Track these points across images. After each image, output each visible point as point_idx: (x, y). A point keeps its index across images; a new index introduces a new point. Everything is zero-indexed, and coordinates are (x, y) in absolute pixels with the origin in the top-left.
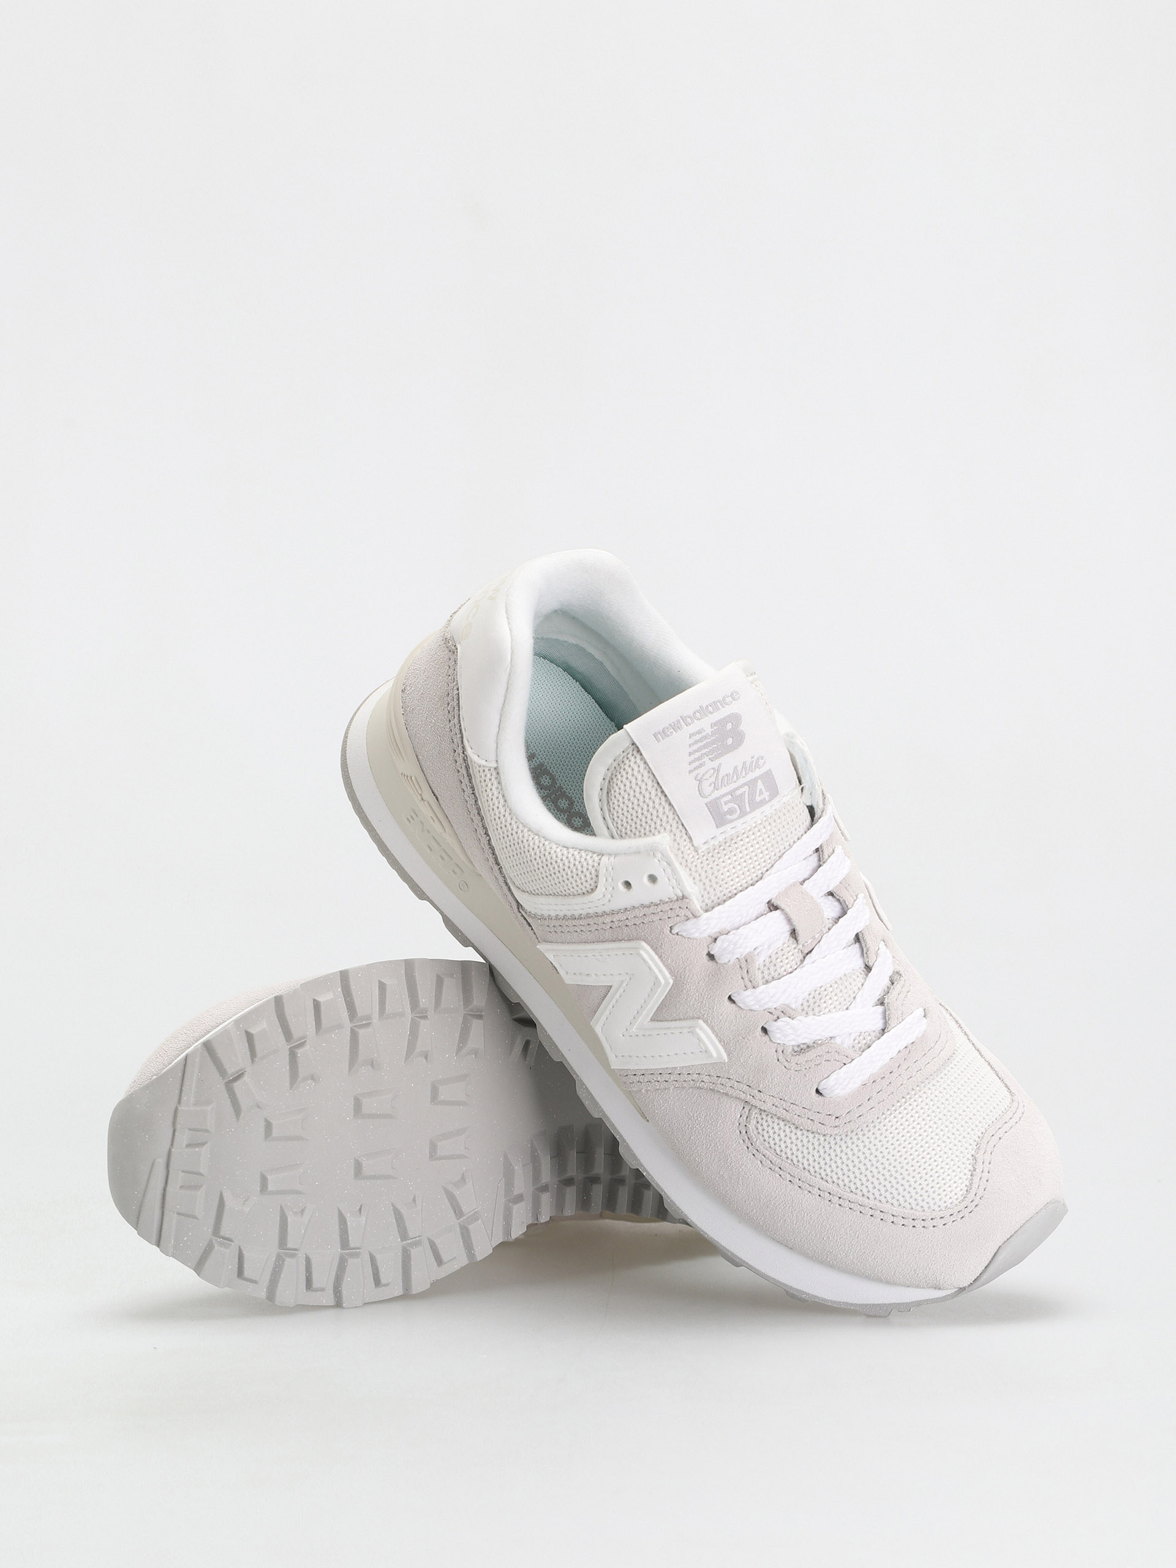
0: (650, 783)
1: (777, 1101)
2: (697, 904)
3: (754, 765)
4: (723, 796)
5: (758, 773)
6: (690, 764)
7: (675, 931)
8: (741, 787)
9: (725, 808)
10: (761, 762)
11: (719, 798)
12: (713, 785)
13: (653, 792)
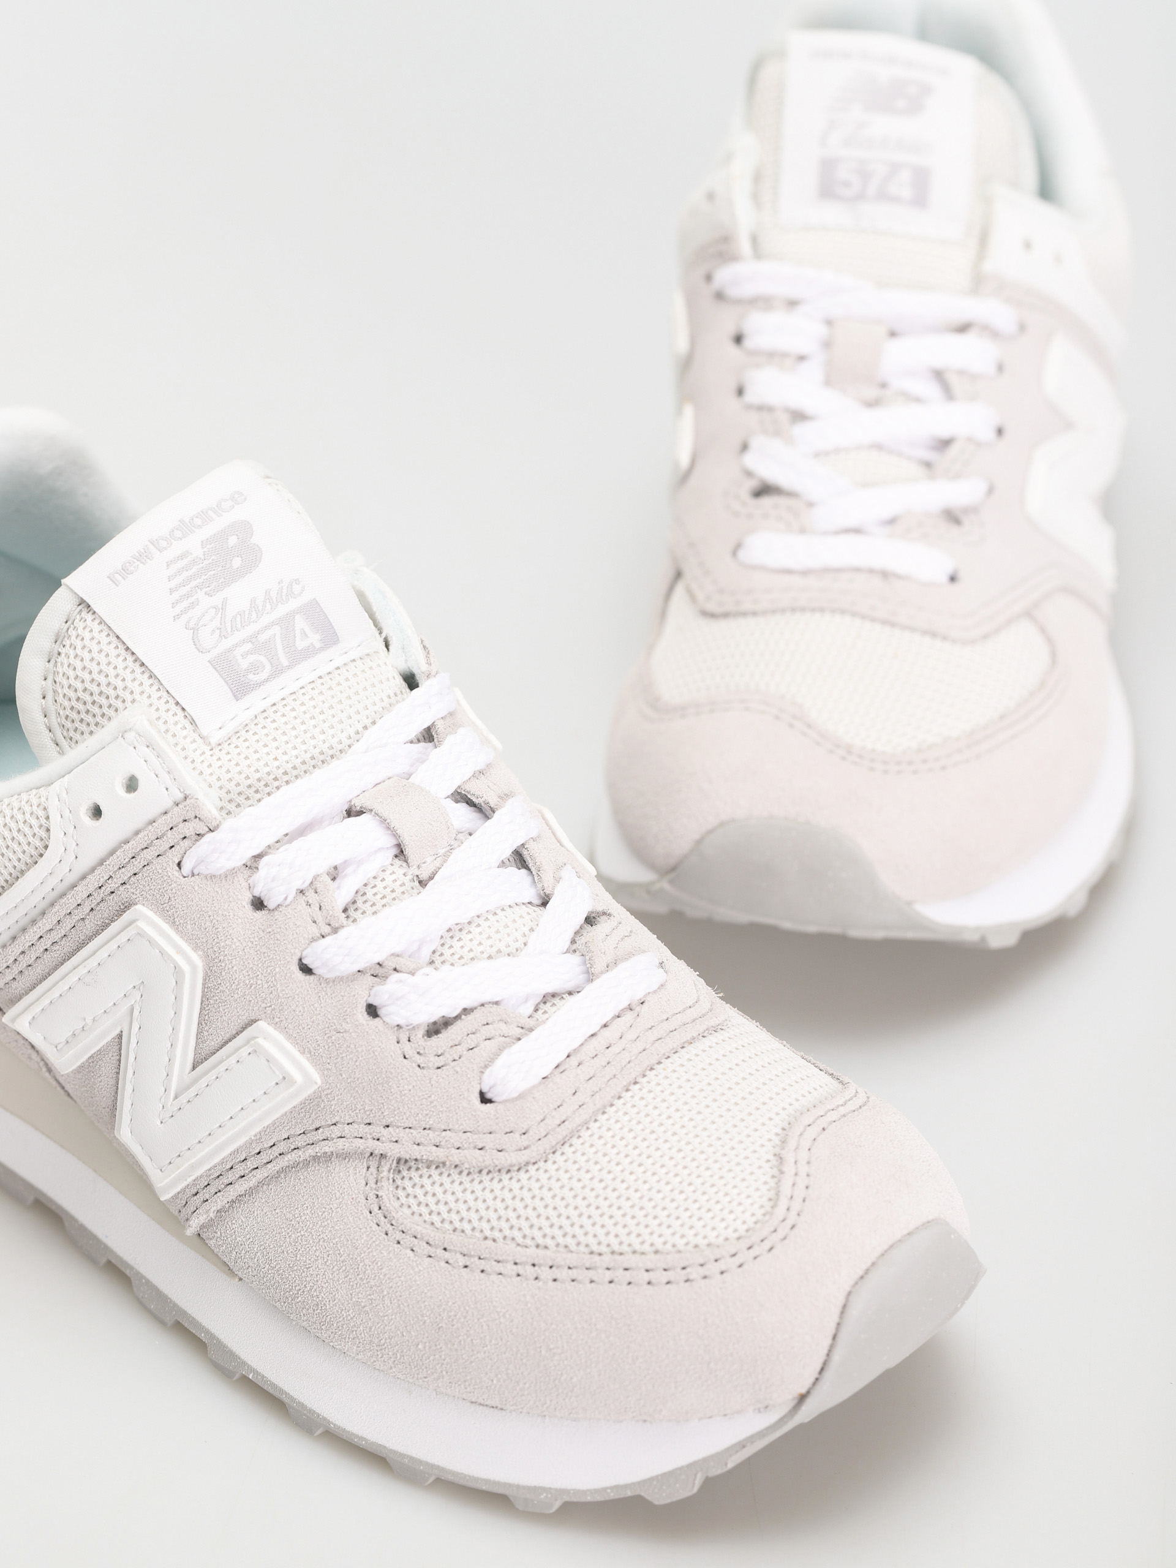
0: (105, 640)
1: (418, 1135)
2: (209, 805)
3: (284, 594)
4: (237, 645)
5: (293, 604)
6: (173, 605)
7: (187, 867)
8: (267, 628)
9: (244, 664)
10: (297, 588)
11: (230, 650)
12: (218, 631)
13: (113, 653)
